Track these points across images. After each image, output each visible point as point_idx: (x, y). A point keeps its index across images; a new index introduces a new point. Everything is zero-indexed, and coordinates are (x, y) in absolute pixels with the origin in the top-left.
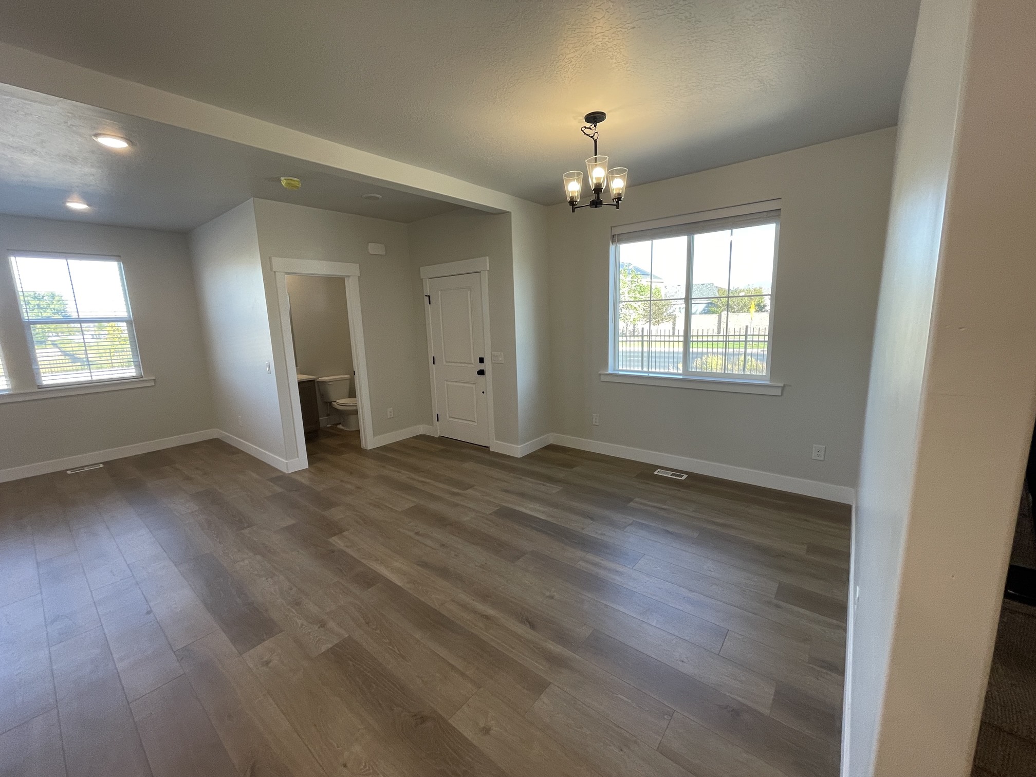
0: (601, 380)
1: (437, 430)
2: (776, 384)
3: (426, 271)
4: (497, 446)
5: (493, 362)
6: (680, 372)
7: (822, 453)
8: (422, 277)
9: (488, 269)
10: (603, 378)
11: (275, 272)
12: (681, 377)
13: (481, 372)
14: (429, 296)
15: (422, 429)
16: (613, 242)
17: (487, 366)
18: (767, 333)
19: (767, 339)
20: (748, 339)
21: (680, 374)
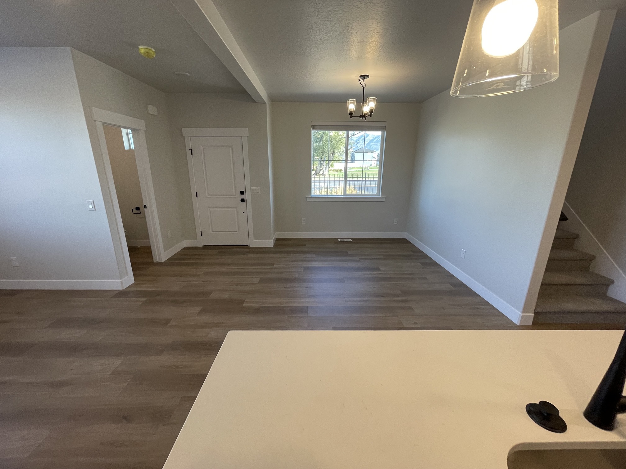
0: (307, 200)
1: (201, 242)
2: (383, 197)
3: (187, 132)
4: (255, 243)
5: (252, 193)
6: (343, 194)
7: (397, 221)
8: (183, 135)
9: (248, 135)
10: (308, 200)
11: (95, 121)
12: (343, 196)
13: (243, 200)
14: (191, 149)
15: (186, 243)
16: (313, 129)
17: (248, 196)
18: (377, 176)
19: (377, 179)
20: (366, 180)
21: (342, 195)
